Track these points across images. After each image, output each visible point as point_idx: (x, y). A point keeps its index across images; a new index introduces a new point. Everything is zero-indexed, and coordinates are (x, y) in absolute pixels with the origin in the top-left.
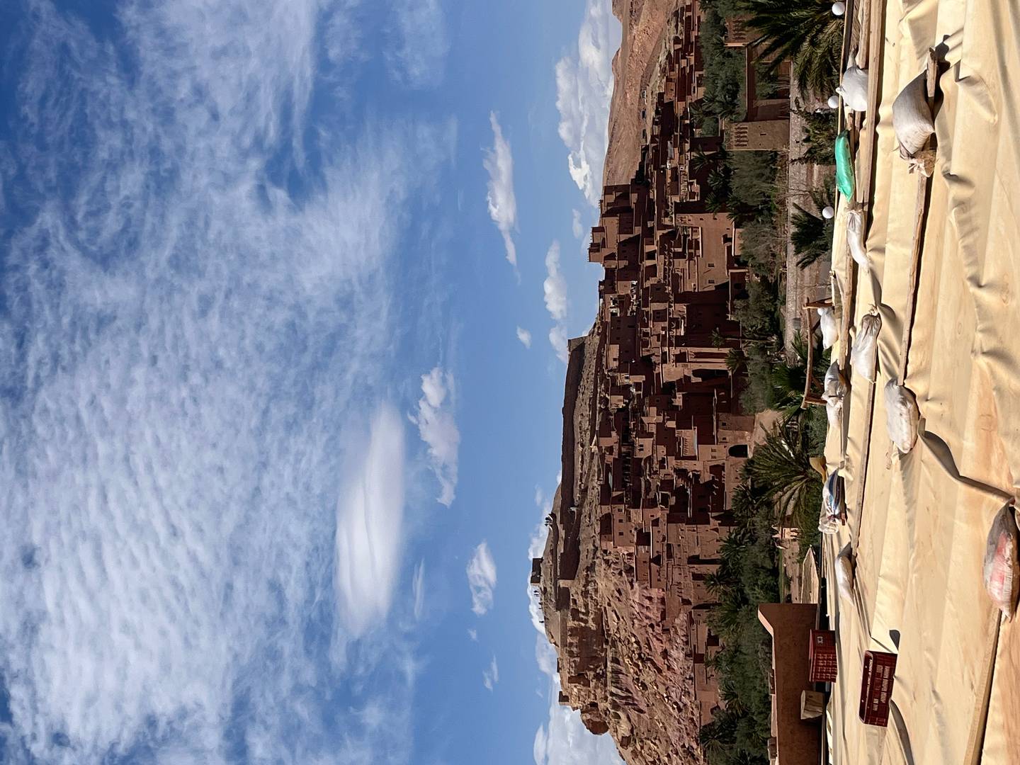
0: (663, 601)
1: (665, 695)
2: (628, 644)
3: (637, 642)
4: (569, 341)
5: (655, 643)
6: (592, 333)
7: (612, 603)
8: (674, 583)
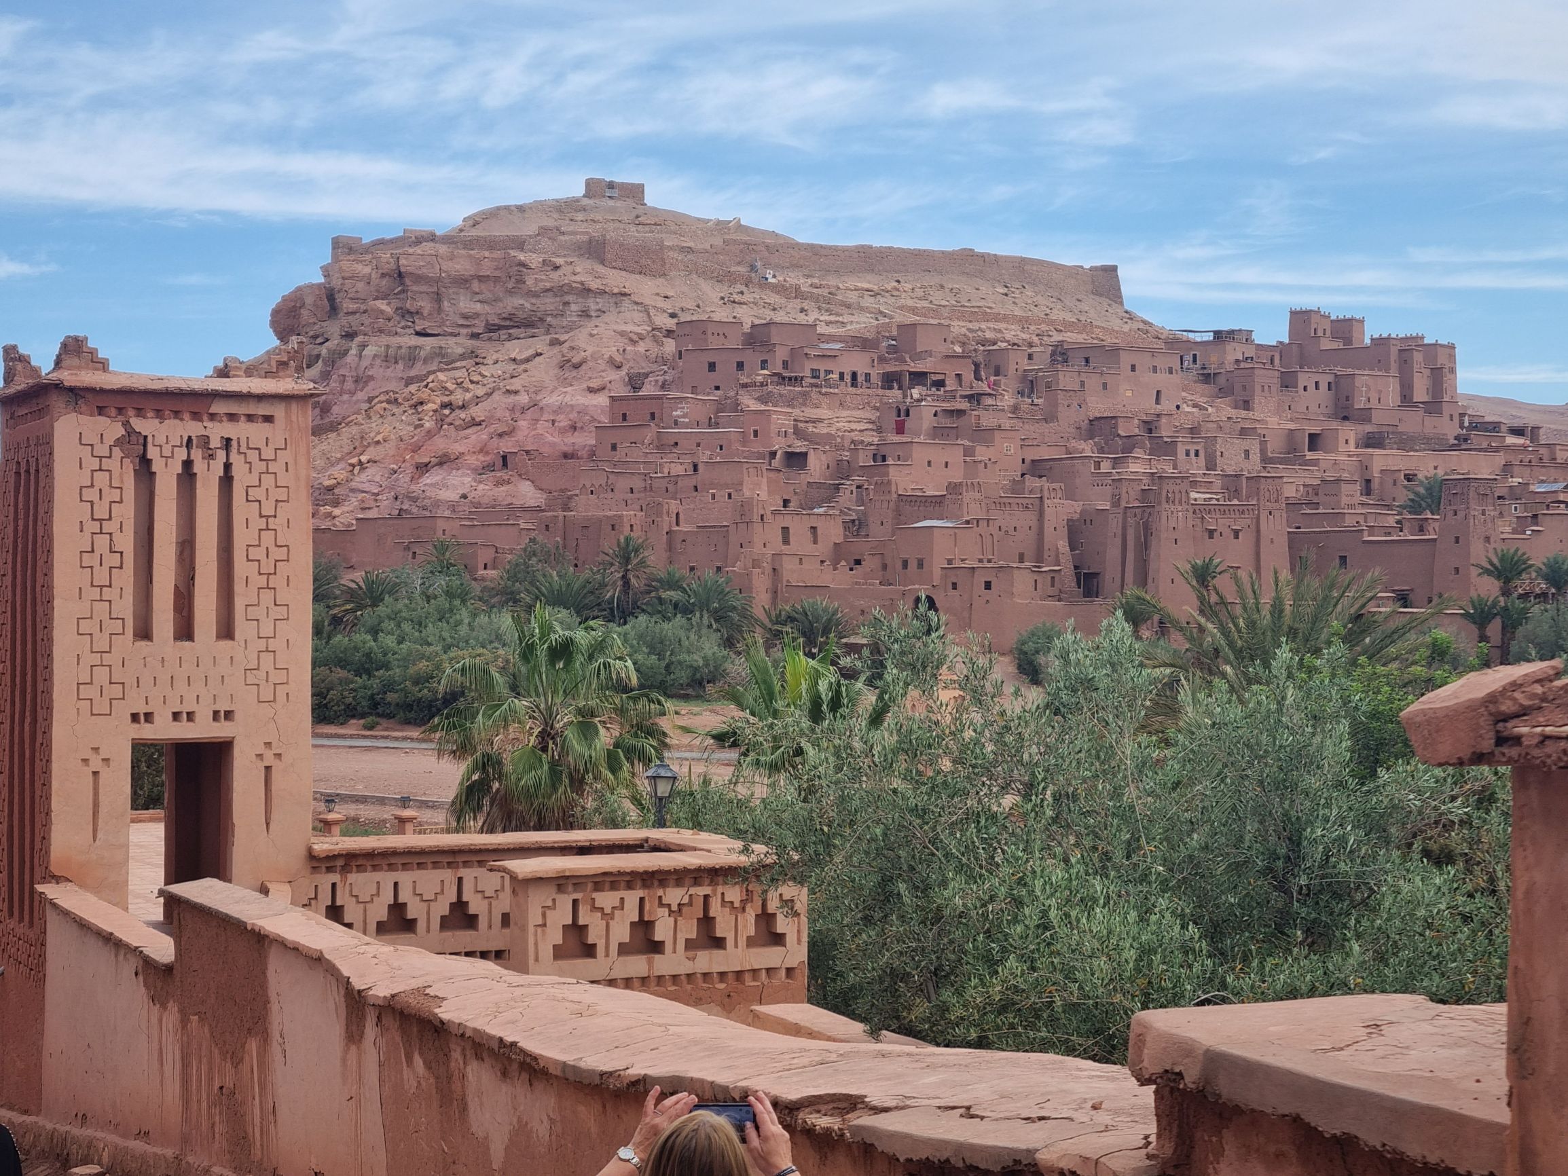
0: (566, 456)
1: (364, 458)
2: (472, 382)
3: (477, 400)
4: (1114, 269)
5: (476, 437)
6: (1130, 316)
7: (556, 349)
8: (611, 476)
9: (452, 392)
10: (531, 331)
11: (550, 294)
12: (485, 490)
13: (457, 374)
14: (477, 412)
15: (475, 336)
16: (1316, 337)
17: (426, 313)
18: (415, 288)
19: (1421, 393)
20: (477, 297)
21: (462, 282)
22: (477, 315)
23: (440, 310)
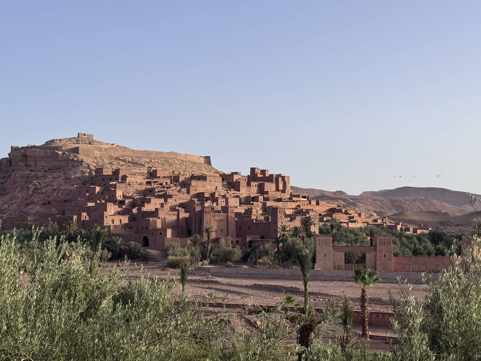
1: (13, 202)
2: (43, 183)
3: (44, 187)
4: (209, 157)
5: (42, 197)
6: (213, 168)
7: (65, 175)
8: (74, 207)
9: (37, 185)
10: (59, 170)
11: (65, 161)
12: (43, 210)
13: (39, 181)
14: (43, 191)
15: (45, 171)
16: (257, 174)
17: (32, 165)
18: (30, 159)
19: (281, 188)
20: (46, 162)
21: (42, 158)
22: (46, 166)
23: (36, 165)
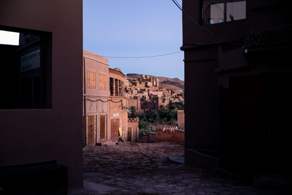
16: (143, 78)
19: (155, 84)
